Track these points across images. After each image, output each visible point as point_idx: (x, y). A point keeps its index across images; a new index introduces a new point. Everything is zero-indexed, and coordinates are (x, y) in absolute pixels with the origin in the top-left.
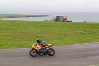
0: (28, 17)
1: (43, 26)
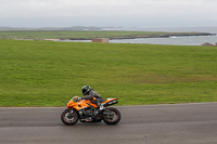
0: (167, 36)
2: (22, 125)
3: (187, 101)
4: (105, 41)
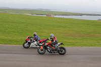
1: (97, 25)
2: (12, 53)
3: (89, 46)
4: (52, 16)
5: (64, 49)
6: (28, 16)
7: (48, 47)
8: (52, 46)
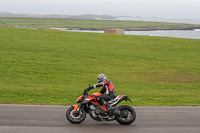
4: (119, 32)
5: (130, 110)
6: (60, 32)
7: (92, 107)
8: (102, 104)
